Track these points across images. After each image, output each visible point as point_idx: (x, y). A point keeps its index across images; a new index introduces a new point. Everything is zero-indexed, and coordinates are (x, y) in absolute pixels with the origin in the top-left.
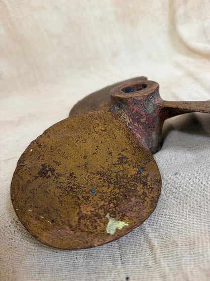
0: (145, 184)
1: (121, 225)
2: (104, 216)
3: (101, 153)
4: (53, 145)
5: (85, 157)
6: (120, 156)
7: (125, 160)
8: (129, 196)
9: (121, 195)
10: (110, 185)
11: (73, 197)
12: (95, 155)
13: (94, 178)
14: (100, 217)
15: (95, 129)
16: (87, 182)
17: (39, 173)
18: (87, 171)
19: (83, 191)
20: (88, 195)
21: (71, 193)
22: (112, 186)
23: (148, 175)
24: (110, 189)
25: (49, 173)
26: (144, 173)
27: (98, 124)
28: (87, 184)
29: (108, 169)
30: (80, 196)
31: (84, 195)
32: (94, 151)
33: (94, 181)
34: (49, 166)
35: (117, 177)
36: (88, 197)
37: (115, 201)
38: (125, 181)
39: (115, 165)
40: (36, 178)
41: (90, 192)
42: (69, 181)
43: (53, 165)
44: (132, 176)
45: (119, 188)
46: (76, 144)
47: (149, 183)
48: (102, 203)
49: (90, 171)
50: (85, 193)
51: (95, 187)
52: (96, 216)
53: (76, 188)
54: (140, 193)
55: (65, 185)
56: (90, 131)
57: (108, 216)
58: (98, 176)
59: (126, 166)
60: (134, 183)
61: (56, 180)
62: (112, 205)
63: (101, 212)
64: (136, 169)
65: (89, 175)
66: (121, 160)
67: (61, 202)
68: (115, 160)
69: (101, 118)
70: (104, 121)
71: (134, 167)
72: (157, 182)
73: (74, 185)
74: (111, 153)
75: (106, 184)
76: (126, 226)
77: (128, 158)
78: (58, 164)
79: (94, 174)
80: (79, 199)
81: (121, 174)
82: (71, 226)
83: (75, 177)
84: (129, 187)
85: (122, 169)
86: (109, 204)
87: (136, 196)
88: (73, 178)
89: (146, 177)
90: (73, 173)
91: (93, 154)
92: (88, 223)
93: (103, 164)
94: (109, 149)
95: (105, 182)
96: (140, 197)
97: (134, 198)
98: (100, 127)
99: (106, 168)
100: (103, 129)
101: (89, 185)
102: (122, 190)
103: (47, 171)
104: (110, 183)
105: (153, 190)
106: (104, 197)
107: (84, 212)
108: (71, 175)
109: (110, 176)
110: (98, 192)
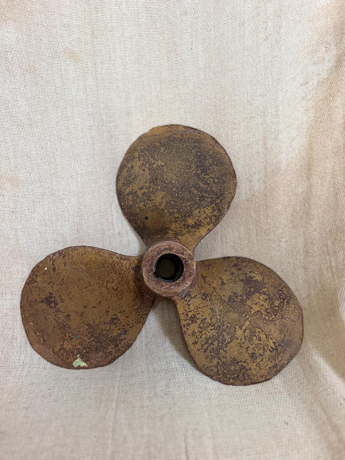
0: (117, 346)
1: (83, 364)
2: (76, 355)
3: (100, 308)
4: (65, 278)
5: (85, 307)
6: (114, 317)
7: (115, 321)
8: (99, 350)
9: (94, 347)
10: (92, 337)
11: (62, 333)
12: (94, 308)
13: (83, 327)
14: (73, 354)
15: (108, 284)
16: (76, 327)
17: (45, 299)
18: (81, 319)
19: (71, 332)
20: (73, 337)
21: (62, 329)
22: (92, 339)
23: (125, 338)
24: (89, 340)
25: (53, 305)
26: (123, 337)
27: (114, 280)
28: (76, 329)
29: (97, 325)
30: (67, 335)
31: (70, 335)
32: (95, 305)
33: (82, 330)
34: (55, 297)
35: (99, 334)
36: (72, 338)
37: (88, 350)
38: (104, 339)
39: (104, 323)
40: (42, 301)
41: (75, 336)
42: (65, 320)
43: (58, 299)
44: (111, 336)
45: (96, 342)
46: (84, 290)
47: (120, 346)
48: (80, 347)
49: (83, 320)
50: (71, 334)
51: (80, 334)
52: (71, 352)
53: (67, 328)
54: (108, 351)
55: (60, 321)
56: (102, 284)
57: (78, 356)
58: (87, 327)
59: (113, 327)
60: (109, 342)
61: (55, 314)
62: (85, 351)
63: (76, 352)
64: (119, 332)
65: (81, 323)
66: (113, 320)
67: (53, 331)
68: (108, 319)
69: (120, 274)
70: (120, 279)
71: (119, 329)
72: (128, 346)
73: (67, 324)
74: (108, 312)
75: (89, 335)
76: (86, 366)
77: (119, 320)
78: (62, 301)
79: (85, 324)
80: (66, 336)
81: (105, 332)
82: (53, 350)
83: (70, 319)
84: (104, 344)
85: (107, 329)
86: (84, 349)
87: (104, 352)
88: (68, 319)
89: (122, 340)
90: (70, 315)
91: (93, 307)
92: (64, 354)
93: (96, 319)
94: (109, 307)
95: (89, 333)
96: (106, 353)
97: (102, 353)
98: (113, 284)
99: (97, 323)
100: (115, 287)
101: (77, 330)
102: (97, 344)
103: (52, 302)
104: (93, 336)
105: (119, 351)
106: (83, 344)
107: (65, 346)
108: (68, 316)
109: (95, 331)
110: (81, 338)
